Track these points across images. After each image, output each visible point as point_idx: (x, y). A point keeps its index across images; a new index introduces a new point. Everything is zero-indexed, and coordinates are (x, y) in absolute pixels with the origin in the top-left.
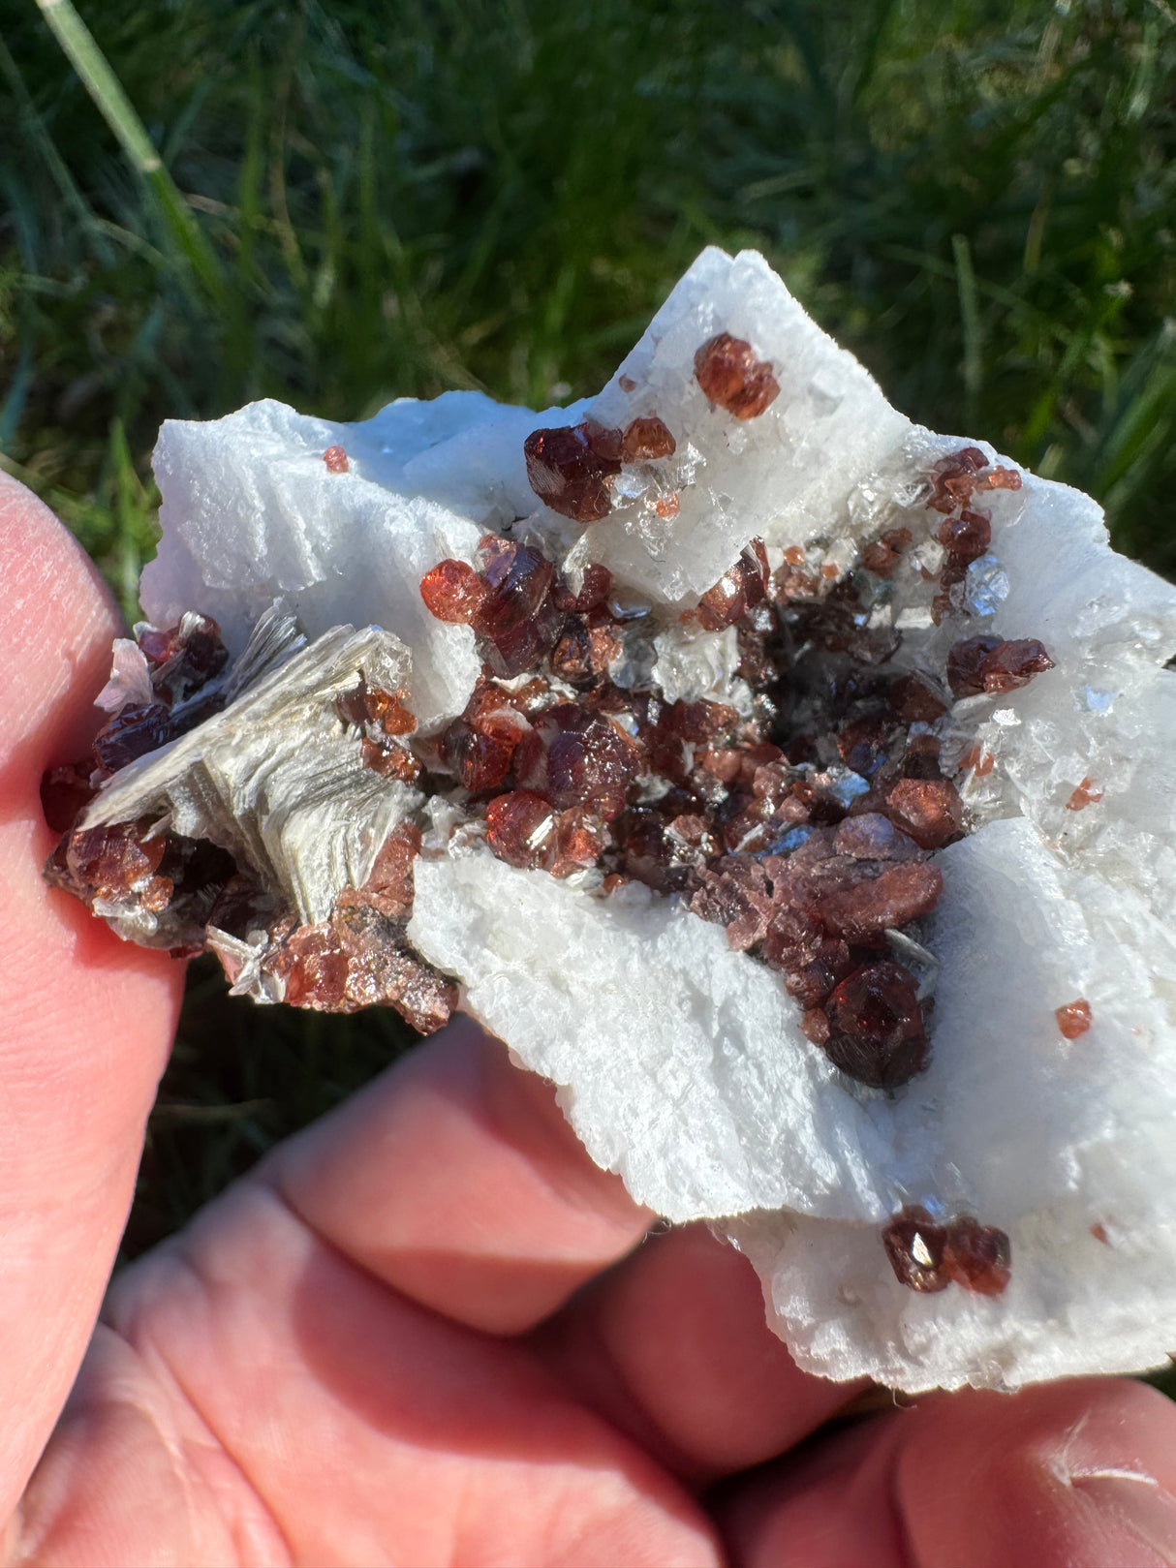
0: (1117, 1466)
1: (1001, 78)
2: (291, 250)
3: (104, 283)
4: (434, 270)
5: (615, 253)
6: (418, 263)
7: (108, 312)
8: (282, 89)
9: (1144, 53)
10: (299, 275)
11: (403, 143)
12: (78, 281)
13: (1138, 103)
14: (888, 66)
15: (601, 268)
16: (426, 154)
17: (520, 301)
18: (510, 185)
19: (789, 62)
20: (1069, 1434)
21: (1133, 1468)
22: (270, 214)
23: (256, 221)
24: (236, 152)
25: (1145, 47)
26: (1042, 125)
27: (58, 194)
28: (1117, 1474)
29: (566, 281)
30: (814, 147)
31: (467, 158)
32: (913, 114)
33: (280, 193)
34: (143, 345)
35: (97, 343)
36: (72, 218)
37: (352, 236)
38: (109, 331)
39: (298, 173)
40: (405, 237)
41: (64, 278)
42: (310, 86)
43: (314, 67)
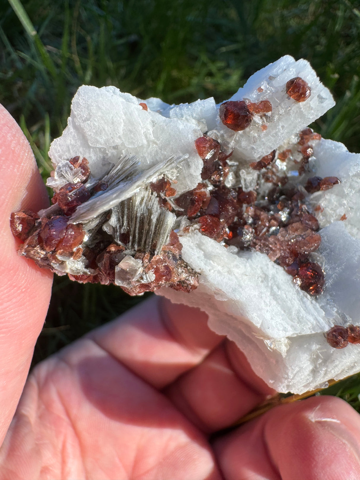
0: (329, 418)
1: (297, 20)
2: (78, 65)
3: (19, 75)
4: (123, 72)
5: (180, 69)
6: (118, 69)
7: (20, 84)
8: (76, 14)
9: (340, 13)
10: (80, 72)
11: (114, 33)
12: (10, 73)
13: (338, 27)
14: (263, 15)
15: (175, 73)
16: (120, 36)
17: (149, 83)
18: (146, 46)
19: (233, 13)
20: (315, 409)
21: (333, 418)
22: (71, 53)
23: (67, 55)
24: (60, 35)
25: (340, 12)
26: (309, 33)
27: (5, 47)
28: (328, 420)
29: (164, 76)
30: (240, 37)
31: (133, 38)
32: (270, 30)
33: (75, 48)
34: (31, 94)
35: (16, 94)
36: (9, 54)
37: (97, 61)
38: (20, 90)
39: (81, 41)
40: (113, 61)
41: (6, 73)
42: (84, 15)
43: (85, 9)
